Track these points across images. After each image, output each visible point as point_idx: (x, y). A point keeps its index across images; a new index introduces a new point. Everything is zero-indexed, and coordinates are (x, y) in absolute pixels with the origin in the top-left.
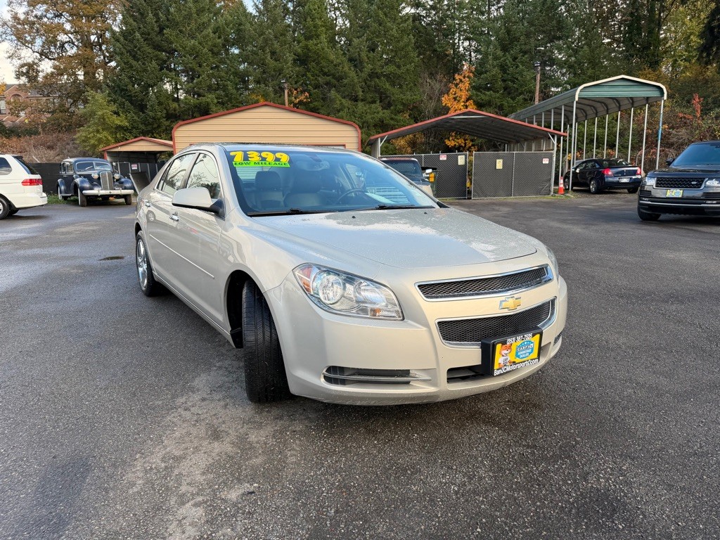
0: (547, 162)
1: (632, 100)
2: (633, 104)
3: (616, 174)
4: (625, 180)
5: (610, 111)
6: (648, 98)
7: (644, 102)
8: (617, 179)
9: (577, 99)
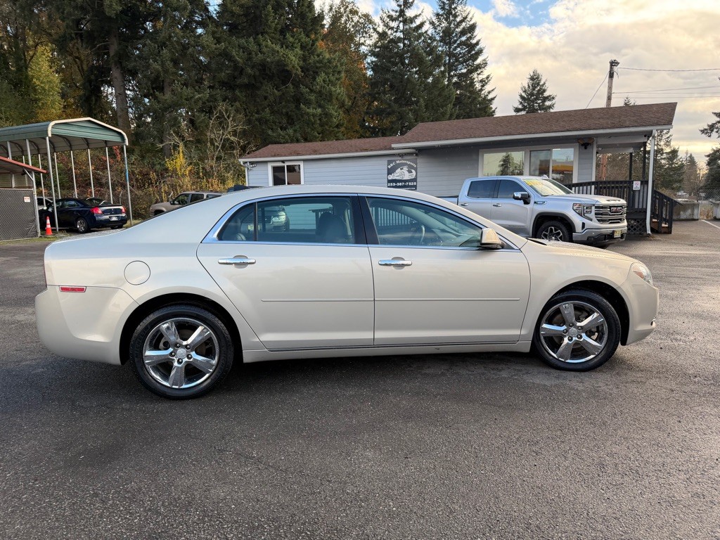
0: (29, 201)
1: (87, 141)
2: (88, 144)
3: (104, 212)
4: (114, 219)
5: (73, 148)
6: (106, 142)
7: (104, 144)
8: (107, 217)
9: (50, 135)
